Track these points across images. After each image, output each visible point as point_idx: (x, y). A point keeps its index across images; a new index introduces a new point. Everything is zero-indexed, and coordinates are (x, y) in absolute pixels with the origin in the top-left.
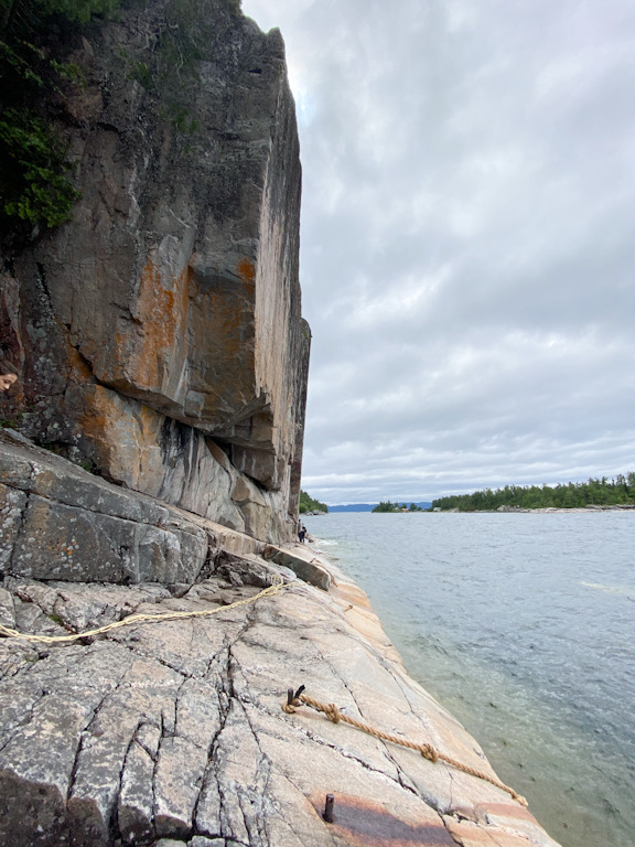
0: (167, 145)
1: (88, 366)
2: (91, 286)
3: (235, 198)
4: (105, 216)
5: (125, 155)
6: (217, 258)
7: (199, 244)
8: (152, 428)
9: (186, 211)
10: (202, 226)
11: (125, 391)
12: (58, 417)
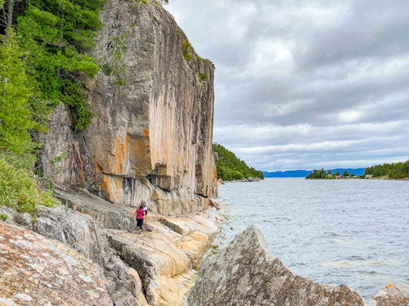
0: (117, 92)
1: (101, 168)
2: (99, 144)
3: (141, 108)
4: (101, 123)
5: (105, 102)
6: (136, 129)
7: (130, 124)
8: (120, 182)
9: (125, 114)
10: (130, 118)
11: (112, 175)
12: (94, 183)
